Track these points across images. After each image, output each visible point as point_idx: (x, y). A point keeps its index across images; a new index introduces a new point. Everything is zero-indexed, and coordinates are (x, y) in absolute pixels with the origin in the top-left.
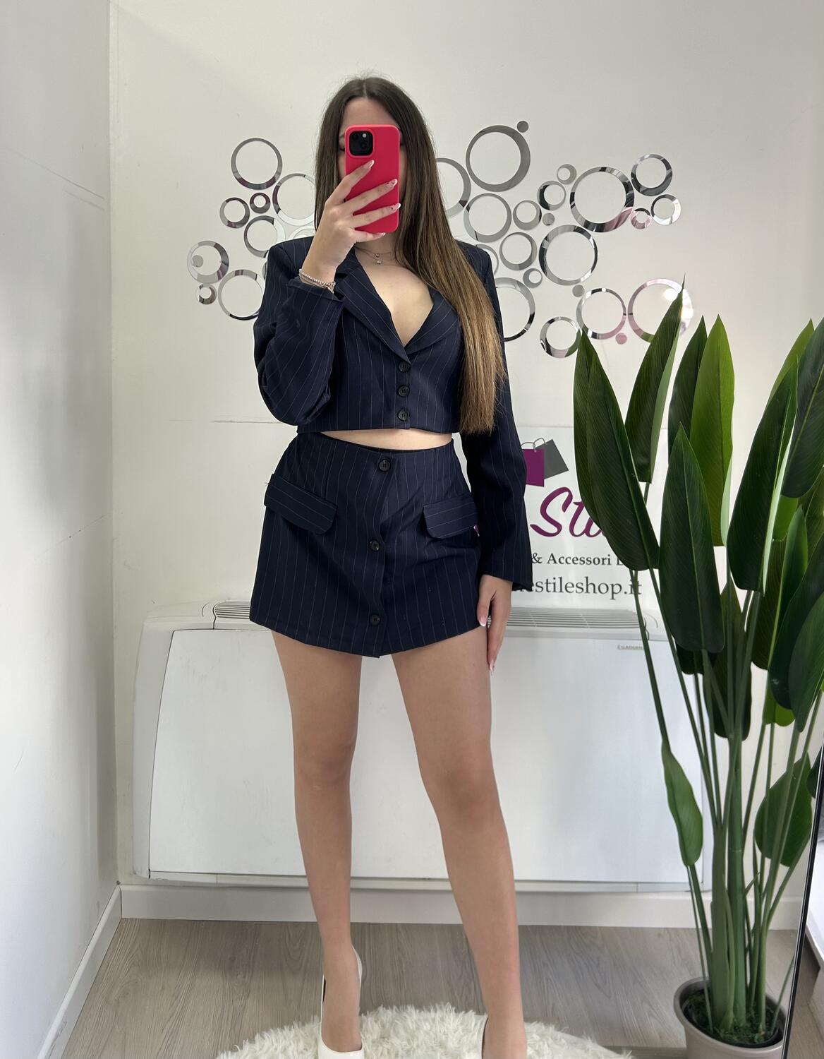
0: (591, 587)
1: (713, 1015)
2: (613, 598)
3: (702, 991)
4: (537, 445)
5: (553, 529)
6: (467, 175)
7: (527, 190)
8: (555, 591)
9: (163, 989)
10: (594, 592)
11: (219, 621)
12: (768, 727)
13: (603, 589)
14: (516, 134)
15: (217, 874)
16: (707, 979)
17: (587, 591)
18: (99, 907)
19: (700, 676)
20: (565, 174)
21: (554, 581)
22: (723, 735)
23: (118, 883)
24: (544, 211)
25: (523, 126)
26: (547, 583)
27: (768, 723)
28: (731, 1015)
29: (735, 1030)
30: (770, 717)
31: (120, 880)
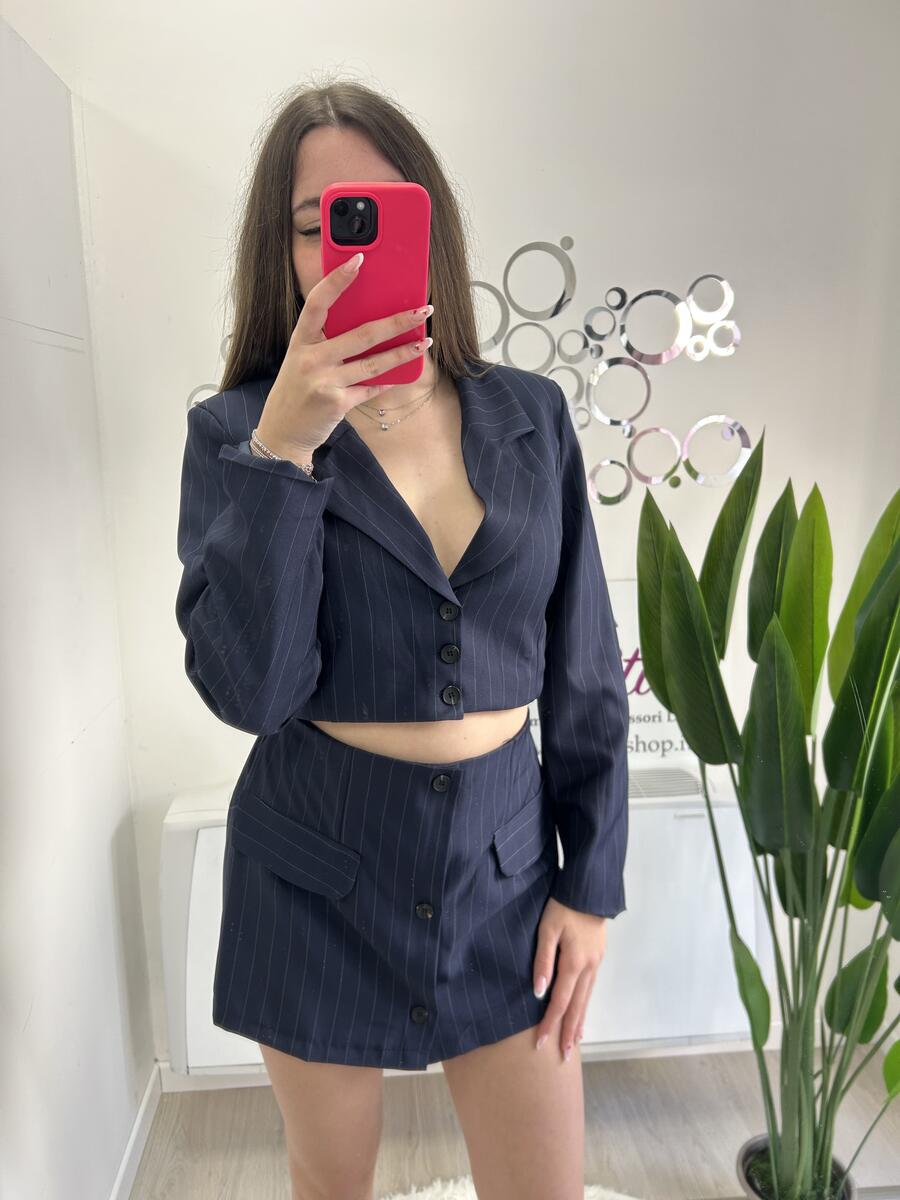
0: (641, 746)
1: (779, 1183)
6: (505, 301)
7: (572, 318)
9: (210, 1174)
10: (645, 750)
12: (841, 911)
13: (654, 746)
14: (560, 251)
17: (637, 750)
18: (136, 1097)
19: (770, 858)
20: (615, 299)
23: (156, 1060)
24: (592, 343)
25: (568, 242)
27: (841, 906)
28: (799, 1187)
30: (845, 899)
31: (159, 1058)
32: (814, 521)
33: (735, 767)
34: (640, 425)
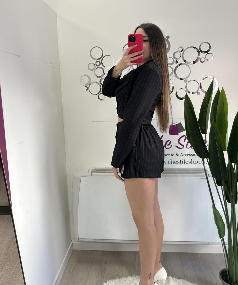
0: (193, 162)
1: (230, 278)
2: (199, 165)
3: (226, 272)
4: (176, 124)
5: (181, 147)
8: (183, 163)
9: (84, 268)
10: (194, 163)
11: (93, 174)
13: (196, 162)
15: (96, 239)
16: (228, 268)
17: (192, 163)
18: (67, 247)
19: (222, 186)
20: (181, 49)
21: (182, 161)
22: (229, 202)
23: (72, 241)
24: (175, 60)
25: (168, 37)
26: (180, 161)
28: (235, 278)
29: (236, 282)
31: (72, 240)
32: (223, 97)
33: (208, 159)
34: (188, 80)
